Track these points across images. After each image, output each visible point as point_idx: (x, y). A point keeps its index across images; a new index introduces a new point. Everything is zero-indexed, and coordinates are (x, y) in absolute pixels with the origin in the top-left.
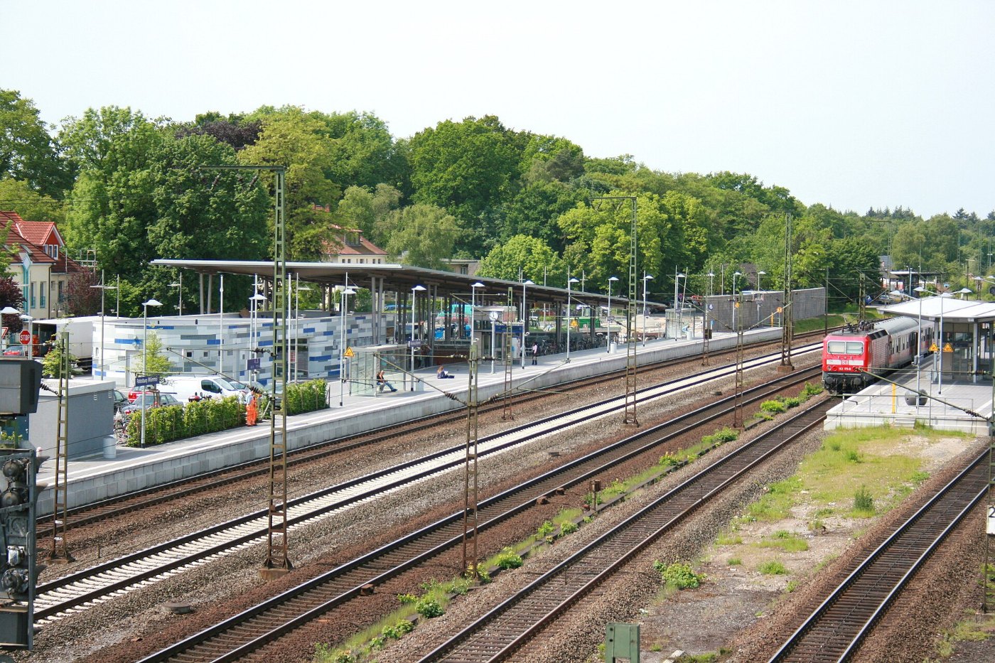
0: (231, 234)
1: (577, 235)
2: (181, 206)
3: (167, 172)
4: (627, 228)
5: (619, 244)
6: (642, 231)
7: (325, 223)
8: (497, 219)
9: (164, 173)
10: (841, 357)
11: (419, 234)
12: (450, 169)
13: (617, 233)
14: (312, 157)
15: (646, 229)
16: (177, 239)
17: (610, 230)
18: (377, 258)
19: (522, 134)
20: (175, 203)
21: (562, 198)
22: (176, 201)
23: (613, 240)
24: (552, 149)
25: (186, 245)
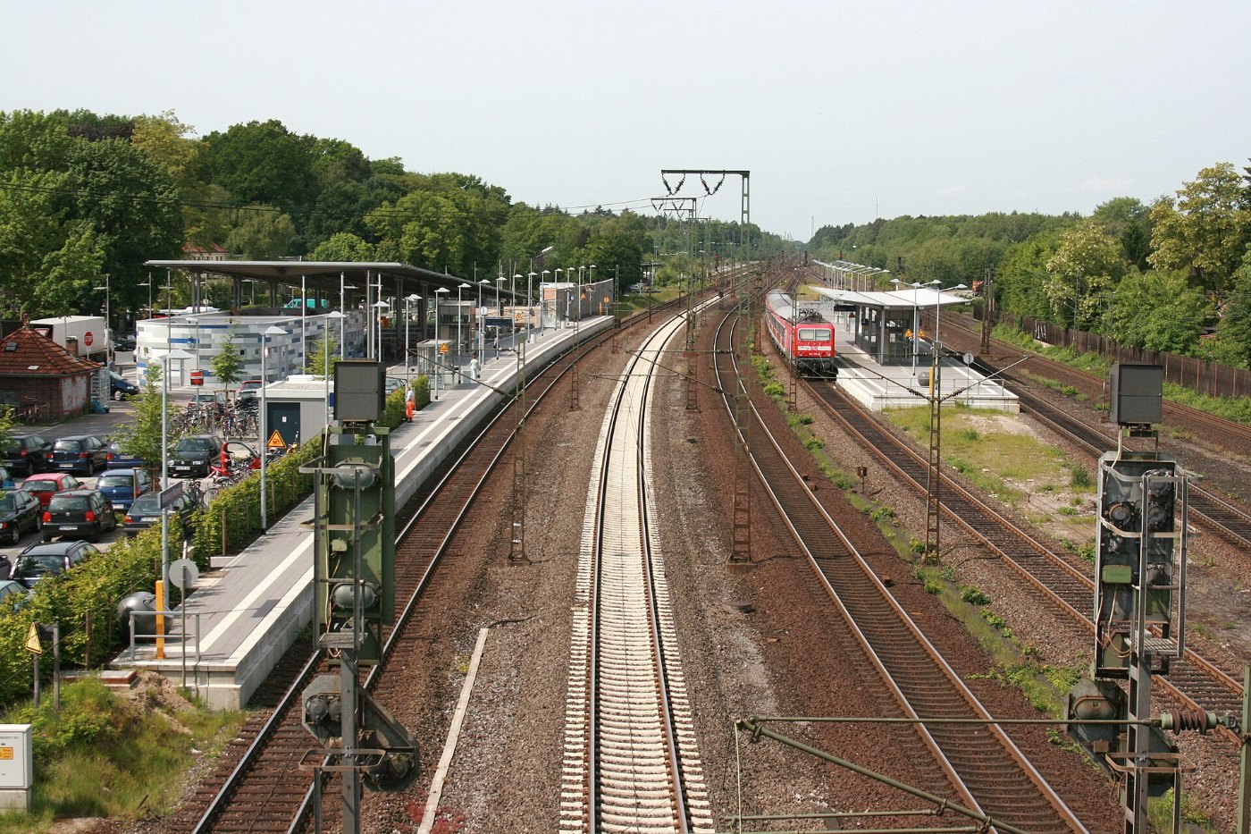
0: (155, 234)
1: (384, 232)
2: (106, 207)
3: (89, 174)
4: (433, 225)
5: (426, 241)
6: (447, 228)
7: (202, 223)
8: (300, 218)
9: (86, 175)
10: (811, 343)
11: (259, 232)
12: (255, 171)
13: (424, 230)
14: (188, 159)
15: (450, 227)
16: (102, 239)
17: (417, 228)
18: (219, 255)
19: (306, 137)
20: (100, 205)
21: (363, 198)
22: (102, 202)
23: (421, 237)
24: (337, 152)
25: (111, 245)
